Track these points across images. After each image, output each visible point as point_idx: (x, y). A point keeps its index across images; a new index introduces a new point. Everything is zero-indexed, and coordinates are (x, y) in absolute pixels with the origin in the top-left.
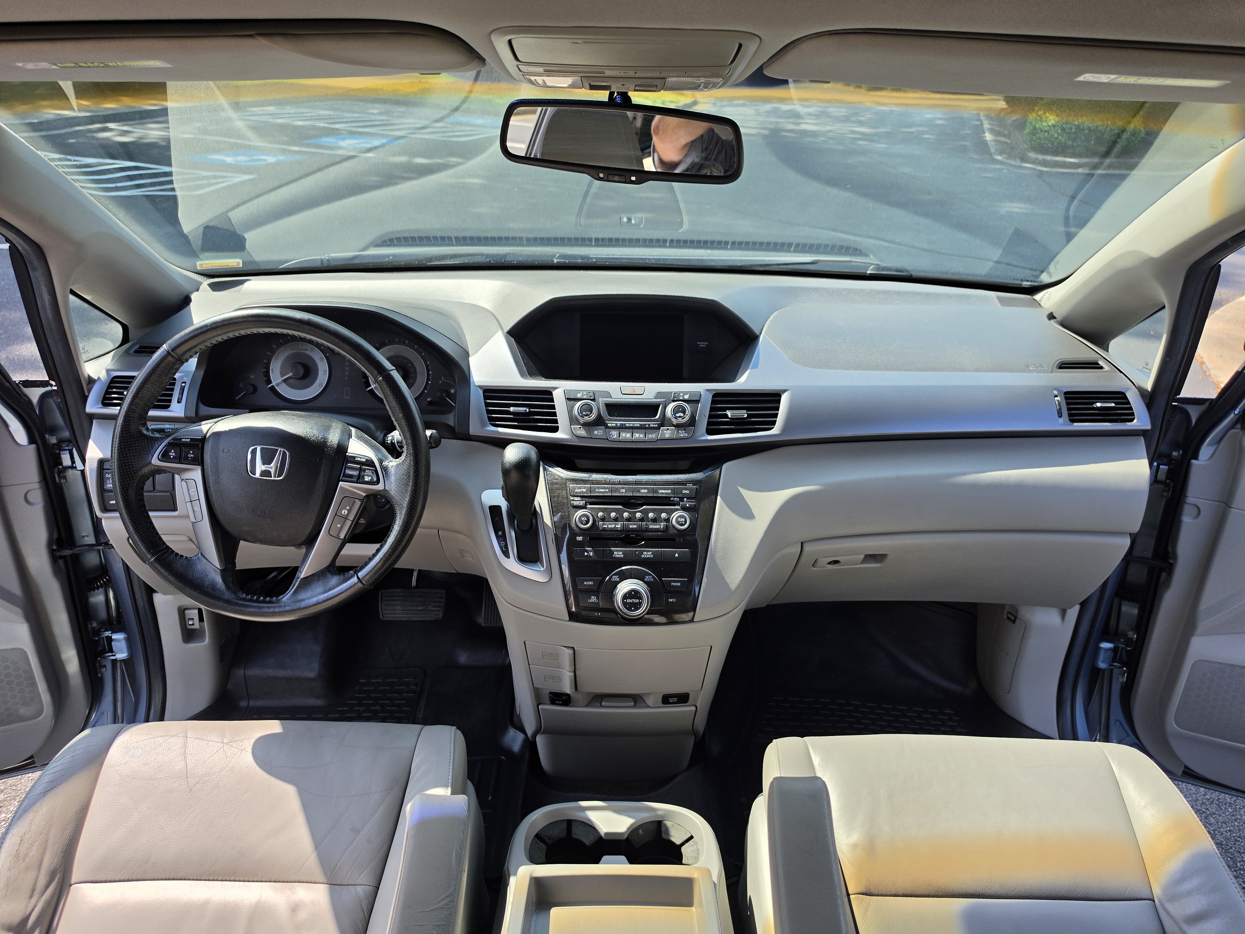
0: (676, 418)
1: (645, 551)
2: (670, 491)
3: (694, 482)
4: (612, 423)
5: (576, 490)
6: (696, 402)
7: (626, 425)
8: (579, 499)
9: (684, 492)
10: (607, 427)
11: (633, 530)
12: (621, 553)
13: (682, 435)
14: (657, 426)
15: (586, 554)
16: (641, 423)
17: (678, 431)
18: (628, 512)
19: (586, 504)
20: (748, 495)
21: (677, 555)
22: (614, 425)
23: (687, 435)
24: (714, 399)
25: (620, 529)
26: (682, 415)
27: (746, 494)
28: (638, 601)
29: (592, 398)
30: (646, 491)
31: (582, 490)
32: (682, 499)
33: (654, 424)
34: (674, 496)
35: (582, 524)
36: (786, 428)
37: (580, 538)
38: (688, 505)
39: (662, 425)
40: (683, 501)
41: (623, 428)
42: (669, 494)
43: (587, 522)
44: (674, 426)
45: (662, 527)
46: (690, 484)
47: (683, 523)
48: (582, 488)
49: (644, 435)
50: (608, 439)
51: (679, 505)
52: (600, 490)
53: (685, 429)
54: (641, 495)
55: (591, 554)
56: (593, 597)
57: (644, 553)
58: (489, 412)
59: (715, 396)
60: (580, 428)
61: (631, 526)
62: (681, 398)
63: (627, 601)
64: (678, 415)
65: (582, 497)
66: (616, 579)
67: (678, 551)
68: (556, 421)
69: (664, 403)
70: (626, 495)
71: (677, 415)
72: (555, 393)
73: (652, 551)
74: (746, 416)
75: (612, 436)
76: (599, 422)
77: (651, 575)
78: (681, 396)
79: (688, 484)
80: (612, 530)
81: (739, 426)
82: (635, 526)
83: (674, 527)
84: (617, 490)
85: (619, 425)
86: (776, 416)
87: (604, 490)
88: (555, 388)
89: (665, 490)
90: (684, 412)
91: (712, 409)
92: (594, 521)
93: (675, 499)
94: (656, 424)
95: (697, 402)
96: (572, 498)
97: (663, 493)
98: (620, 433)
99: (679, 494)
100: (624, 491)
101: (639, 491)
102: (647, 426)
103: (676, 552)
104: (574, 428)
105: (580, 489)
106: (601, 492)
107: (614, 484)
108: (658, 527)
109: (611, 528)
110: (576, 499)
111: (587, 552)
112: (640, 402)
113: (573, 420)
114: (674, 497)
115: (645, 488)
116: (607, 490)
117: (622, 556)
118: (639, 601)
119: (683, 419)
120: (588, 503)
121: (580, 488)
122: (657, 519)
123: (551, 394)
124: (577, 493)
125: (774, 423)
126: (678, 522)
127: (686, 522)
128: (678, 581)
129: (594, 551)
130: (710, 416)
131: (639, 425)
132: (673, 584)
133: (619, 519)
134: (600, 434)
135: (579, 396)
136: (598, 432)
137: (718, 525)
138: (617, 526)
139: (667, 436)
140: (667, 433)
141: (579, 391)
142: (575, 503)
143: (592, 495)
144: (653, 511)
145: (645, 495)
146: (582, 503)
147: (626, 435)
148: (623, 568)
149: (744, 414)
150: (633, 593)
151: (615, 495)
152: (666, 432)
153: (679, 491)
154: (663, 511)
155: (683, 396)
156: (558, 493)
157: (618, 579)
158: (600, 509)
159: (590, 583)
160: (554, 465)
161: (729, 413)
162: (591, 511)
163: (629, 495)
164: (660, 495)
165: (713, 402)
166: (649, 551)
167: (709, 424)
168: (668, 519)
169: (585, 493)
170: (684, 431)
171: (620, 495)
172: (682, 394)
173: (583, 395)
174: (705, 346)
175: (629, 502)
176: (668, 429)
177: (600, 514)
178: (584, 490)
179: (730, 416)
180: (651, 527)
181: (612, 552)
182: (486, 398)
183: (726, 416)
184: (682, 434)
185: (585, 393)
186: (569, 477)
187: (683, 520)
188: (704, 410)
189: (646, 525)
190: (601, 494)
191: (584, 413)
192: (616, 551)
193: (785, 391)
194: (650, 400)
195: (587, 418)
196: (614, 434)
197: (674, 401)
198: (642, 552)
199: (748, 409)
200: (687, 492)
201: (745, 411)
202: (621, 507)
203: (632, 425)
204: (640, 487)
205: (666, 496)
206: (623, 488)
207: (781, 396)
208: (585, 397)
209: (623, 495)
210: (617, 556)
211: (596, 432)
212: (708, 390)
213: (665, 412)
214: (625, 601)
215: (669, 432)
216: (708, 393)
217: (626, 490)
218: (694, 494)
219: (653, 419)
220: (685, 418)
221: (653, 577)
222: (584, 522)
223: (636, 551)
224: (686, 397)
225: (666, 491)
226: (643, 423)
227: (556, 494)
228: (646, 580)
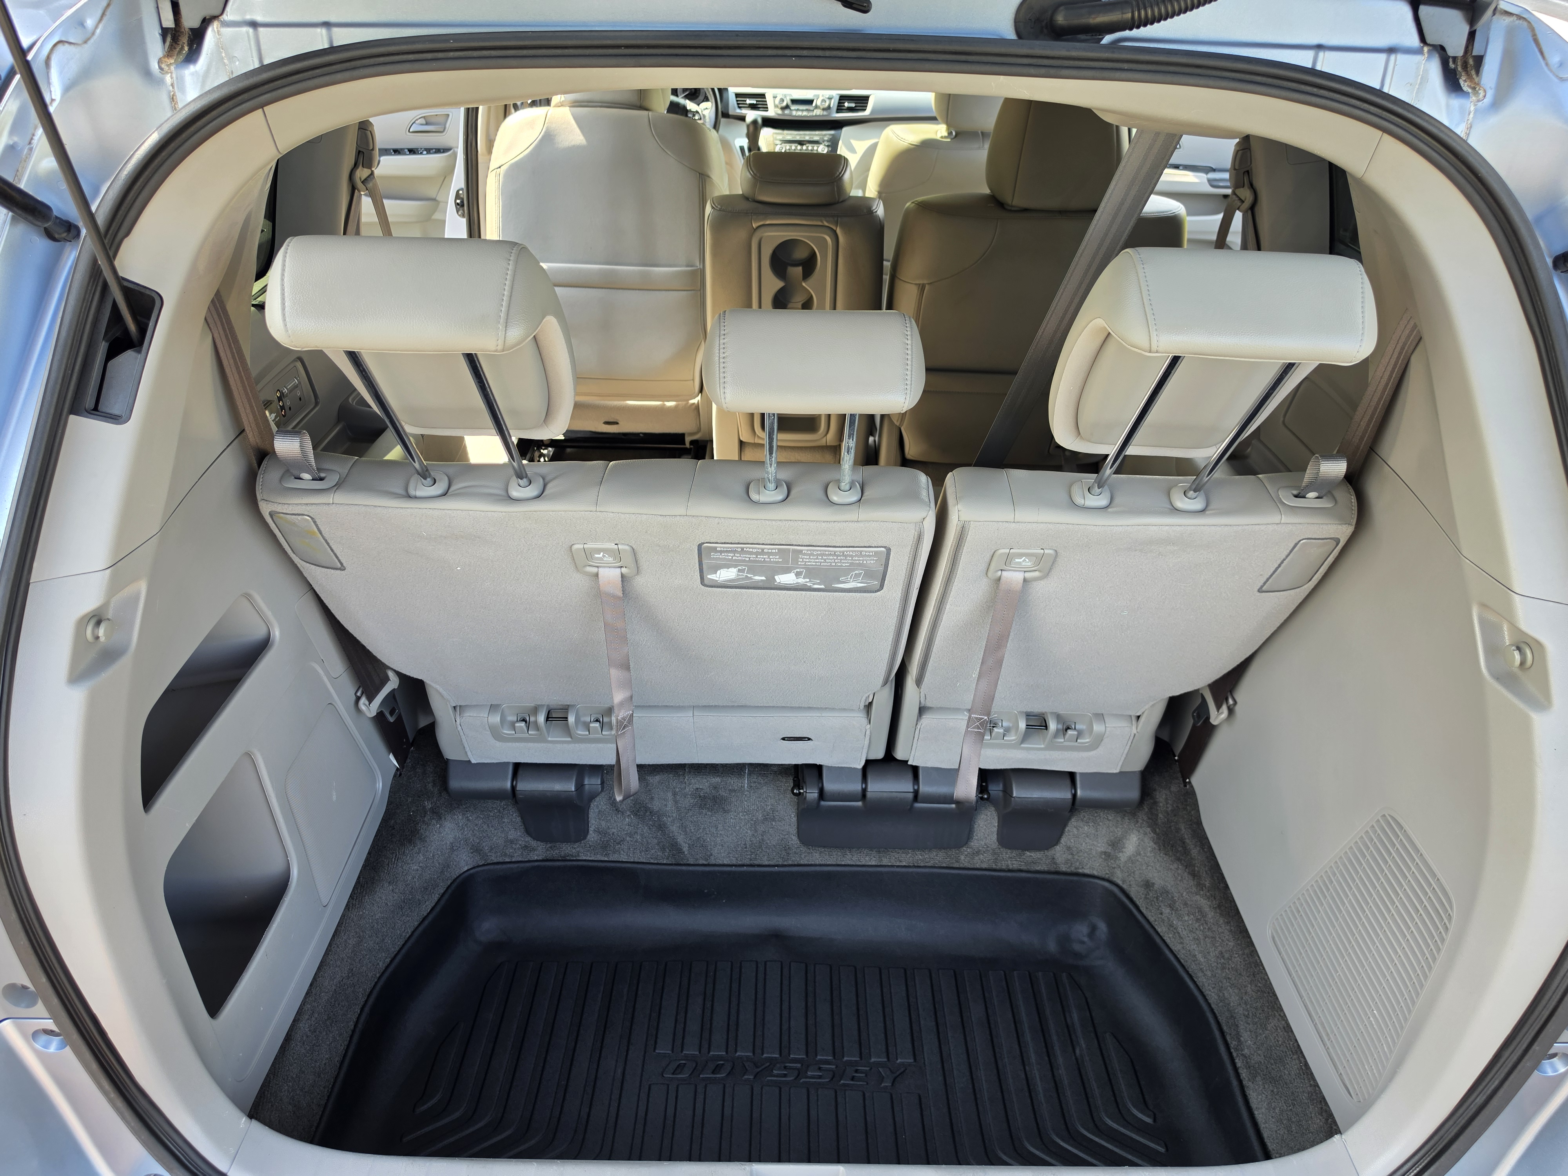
3: (830, 135)
4: (793, 108)
5: (777, 138)
9: (825, 139)
10: (791, 110)
16: (806, 108)
17: (822, 112)
18: (800, 147)
20: (854, 143)
23: (827, 114)
26: (824, 104)
27: (853, 142)
29: (783, 96)
33: (812, 108)
36: (872, 112)
38: (828, 144)
40: (824, 142)
41: (798, 110)
42: (818, 139)
44: (821, 109)
45: (817, 153)
47: (828, 151)
49: (807, 113)
50: (791, 115)
51: (822, 144)
53: (826, 111)
58: (738, 104)
60: (779, 110)
64: (822, 104)
68: (768, 107)
76: (787, 107)
79: (827, 135)
81: (850, 110)
85: (796, 109)
86: (867, 107)
89: (816, 138)
91: (838, 102)
98: (796, 112)
102: (809, 109)
104: (776, 110)
110: (777, 141)
112: (806, 98)
113: (776, 106)
115: (807, 137)
120: (782, 143)
125: (866, 110)
130: (838, 106)
136: (787, 112)
139: (818, 114)
140: (818, 112)
143: (784, 139)
144: (811, 147)
145: (807, 140)
147: (800, 113)
149: (853, 105)
151: (794, 140)
158: (788, 145)
160: (768, 127)
161: (846, 104)
162: (784, 147)
164: (814, 140)
165: (840, 100)
167: (837, 109)
168: (819, 150)
171: (796, 140)
175: (801, 143)
177: (788, 148)
180: (811, 152)
182: (736, 97)
183: (845, 106)
184: (825, 113)
186: (774, 132)
188: (834, 103)
191: (780, 103)
195: (781, 106)
196: (794, 113)
199: (856, 103)
200: (827, 139)
203: (802, 109)
208: (781, 96)
209: (798, 139)
218: (830, 140)
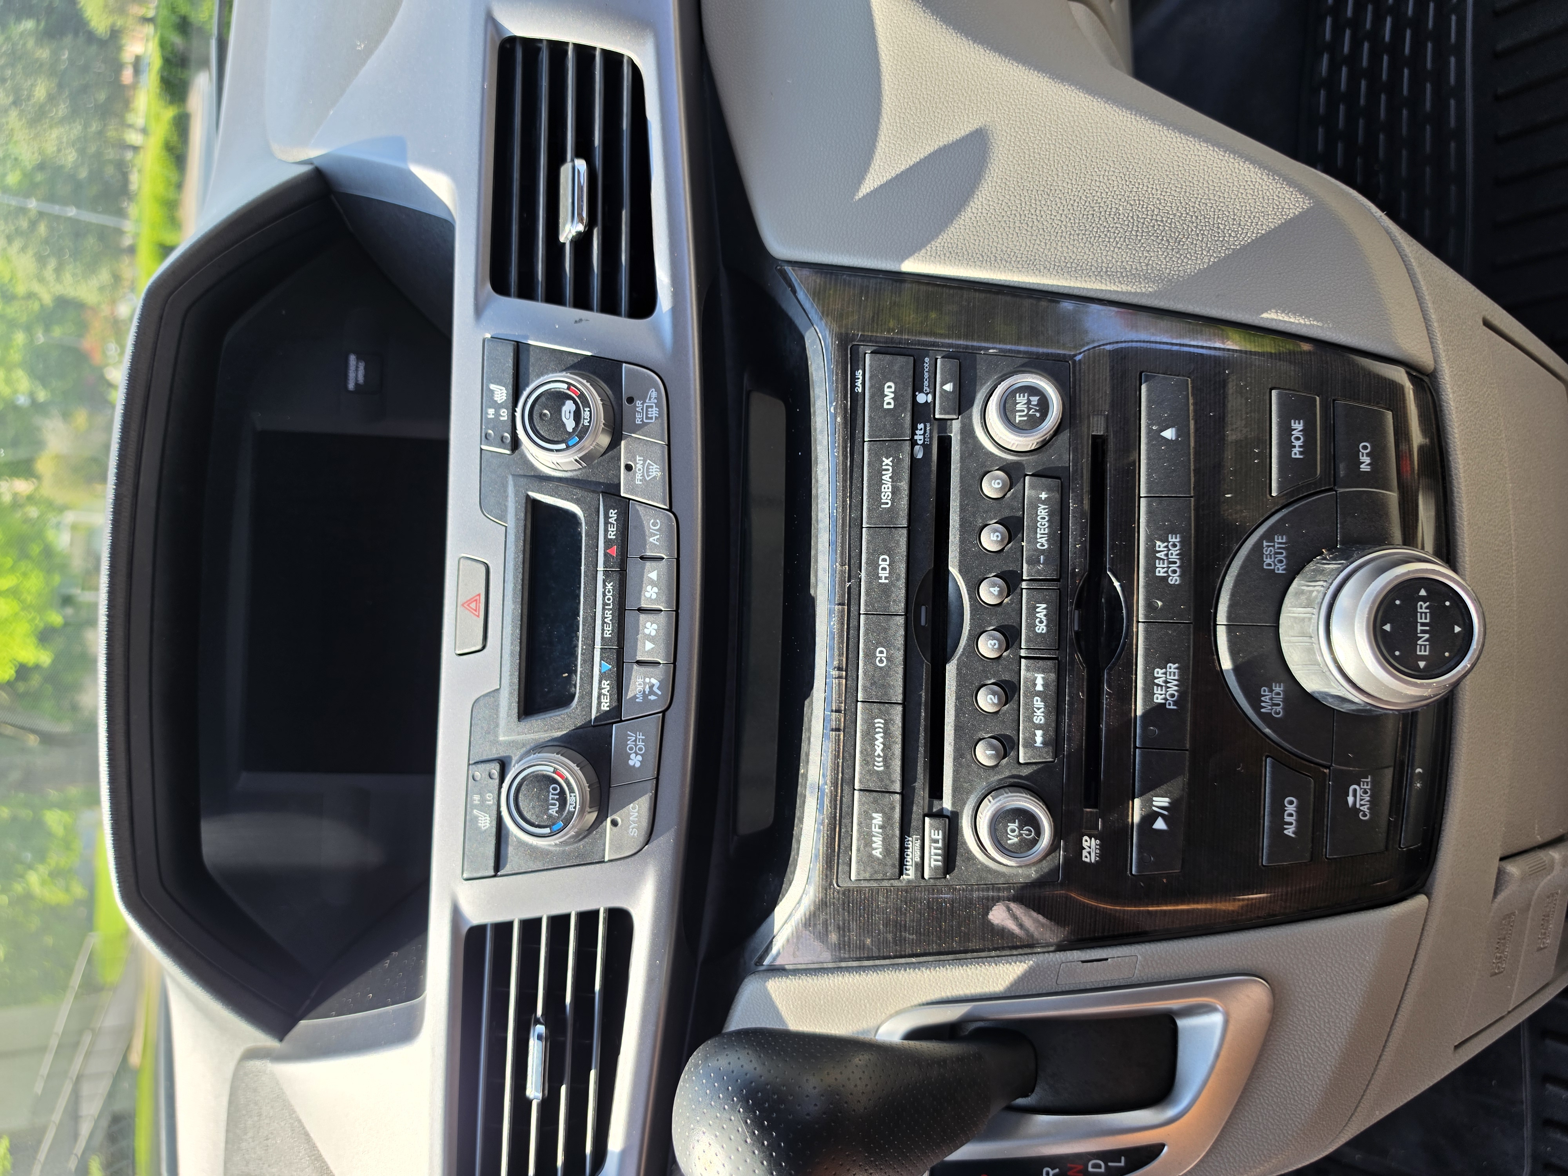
0: (581, 432)
1: (1151, 568)
2: (887, 461)
3: (847, 361)
4: (600, 695)
5: (877, 853)
6: (522, 357)
7: (607, 635)
8: (913, 844)
9: (889, 401)
10: (615, 714)
11: (1058, 618)
12: (1158, 672)
13: (654, 412)
14: (613, 514)
15: (1160, 824)
16: (600, 577)
17: (636, 428)
18: (974, 638)
19: (939, 815)
21: (1169, 434)
22: (606, 684)
23: (653, 393)
24: (513, 287)
25: (1053, 676)
26: (569, 407)
28: (1423, 607)
29: (496, 773)
30: (884, 562)
31: (876, 830)
32: (920, 413)
33: (607, 523)
34: (907, 446)
35: (1034, 842)
36: (634, 13)
37: (1090, 849)
38: (948, 387)
39: (611, 492)
40: (929, 407)
41: (618, 650)
42: (896, 464)
43: (1027, 819)
44: (615, 444)
45: (1044, 496)
46: (854, 379)
47: (1035, 400)
48: (869, 826)
49: (648, 564)
50: (664, 712)
51: (943, 424)
52: (879, 751)
53: (631, 400)
54: (902, 583)
55: (1161, 802)
56: (1350, 800)
57: (1160, 572)
59: (500, 286)
60: (614, 823)
61: (1041, 628)
62: (505, 415)
63: (1422, 658)
64: (570, 425)
65: (905, 831)
66: (1279, 700)
67: (1149, 430)
68: (588, 919)
69: (523, 481)
70: (900, 641)
71: (570, 429)
72: (475, 916)
73: (1151, 541)
74: (581, 165)
75: (651, 692)
76: (591, 745)
77: (1258, 546)
78: (497, 414)
79: (853, 386)
80: (1056, 708)
81: (620, 188)
82: (1042, 610)
83: (1044, 445)
84: (879, 679)
85: (607, 667)
86: (585, 53)
87: (879, 737)
88: (456, 914)
89: (880, 482)
90: (559, 398)
91: (554, 297)
92: (1016, 785)
93: (919, 438)
94: (607, 517)
95: (519, 350)
96: (910, 873)
97: (895, 491)
98: (639, 663)
99: (898, 424)
100: (881, 654)
101: (886, 590)
102: (614, 551)
103: (1155, 437)
104: (616, 847)
105: (870, 835)
106: (887, 747)
107: (850, 692)
108: (1042, 512)
109: (1047, 715)
110: (913, 855)
111: (1149, 818)
112: (515, 577)
113: (583, 852)
114: (914, 443)
115: (874, 565)
116: (879, 722)
117: (1172, 667)
118: (1424, 599)
119: (586, 404)
120: (931, 806)
121: (867, 839)
122: (1007, 513)
123: (476, 933)
124: (887, 851)
125: (613, 60)
126: (1033, 423)
127: (1032, 390)
128: (1286, 431)
129: (1149, 787)
130: (582, 302)
131: (609, 586)
132: (1296, 453)
133: (1006, 677)
134: (641, 744)
135: (486, 822)
136: (633, 750)
137: (1030, 265)
138: (1039, 688)
139: (656, 471)
140: (642, 470)
141: (469, 822)
142: (933, 859)
143: (897, 787)
144: (971, 532)
145: (902, 568)
146: (933, 833)
147: (649, 636)
148: (1226, 664)
149: (574, 172)
150: (1387, 628)
151: (900, 690)
152: (638, 476)
153: (888, 420)
154: (972, 491)
155: (498, 407)
156: (886, 925)
157: (1278, 689)
158: (959, 755)
159: (1291, 809)
160: (764, 928)
161: (569, 230)
162: (969, 793)
163: (902, 632)
164: (904, 503)
166: (1152, 553)
167: (610, 307)
168: (1007, 468)
169: (888, 818)
170: (638, 403)
171: (900, 670)
172: (491, 411)
173: (482, 807)
174: (362, 366)
175: (933, 632)
176: (629, 468)
177: (984, 755)
178: (878, 819)
179: (581, 228)
180: (1042, 542)
181: (1156, 712)
183: (582, 242)
184: (649, 412)
185: (477, 798)
186: (817, 877)
187: (1021, 400)
188: (554, 327)
189: (1033, 562)
190: (897, 749)
191: (553, 811)
192: (1149, 693)
193: (490, 20)
194: (511, 538)
195: (574, 800)
196: (644, 684)
197: (515, 444)
198: (1157, 585)
199: (557, 159)
200: (889, 390)
201: (565, 171)
202: (951, 669)
203: (609, 614)
204: (869, 583)
205: (906, 475)
206: (870, 656)
207: (513, 39)
208: (490, 799)
209: (899, 656)
210: (1173, 689)
211: (635, 761)
212: (479, 311)
213: (560, 479)
214: (1422, 664)
215: (638, 465)
216: (488, 313)
217: (879, 644)
218: (901, 360)
219: (584, 528)
220: (582, 396)
221: (1269, 536)
222: (1028, 833)
223: (1150, 606)
224: (501, 394)
225: (887, 476)
226: (601, 568)
227: (890, 937)
228: (1280, 569)
